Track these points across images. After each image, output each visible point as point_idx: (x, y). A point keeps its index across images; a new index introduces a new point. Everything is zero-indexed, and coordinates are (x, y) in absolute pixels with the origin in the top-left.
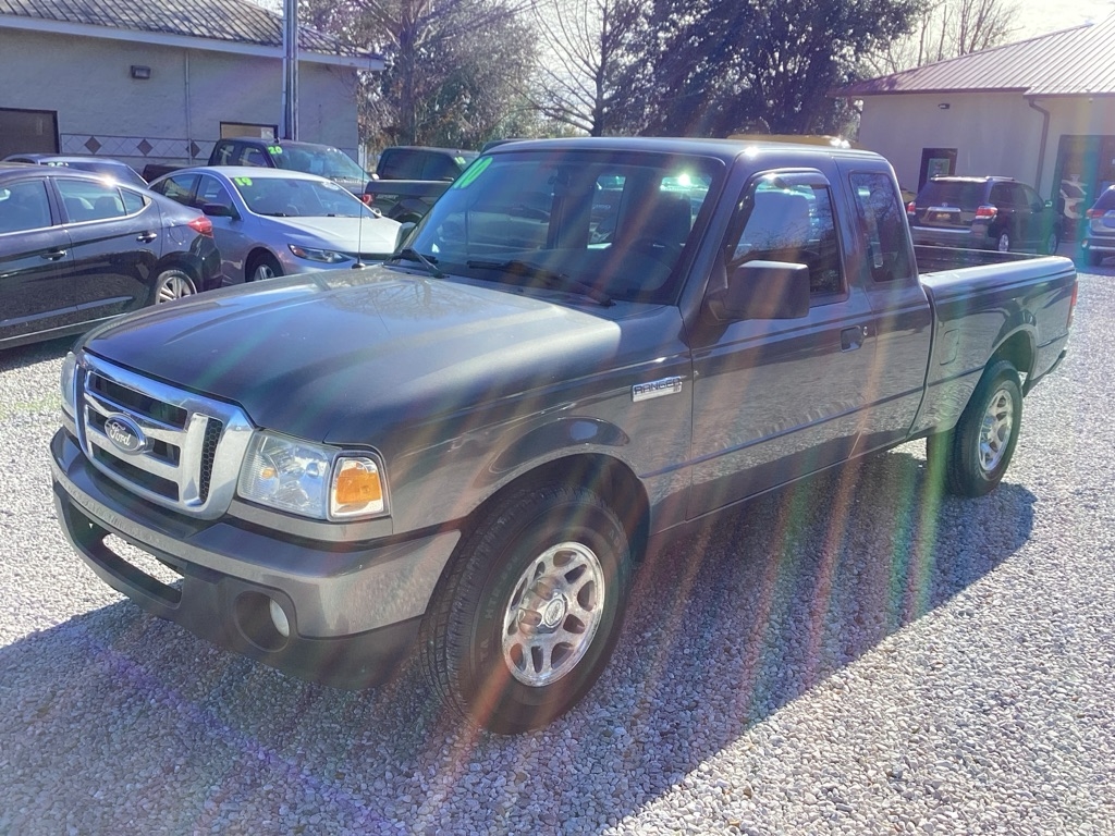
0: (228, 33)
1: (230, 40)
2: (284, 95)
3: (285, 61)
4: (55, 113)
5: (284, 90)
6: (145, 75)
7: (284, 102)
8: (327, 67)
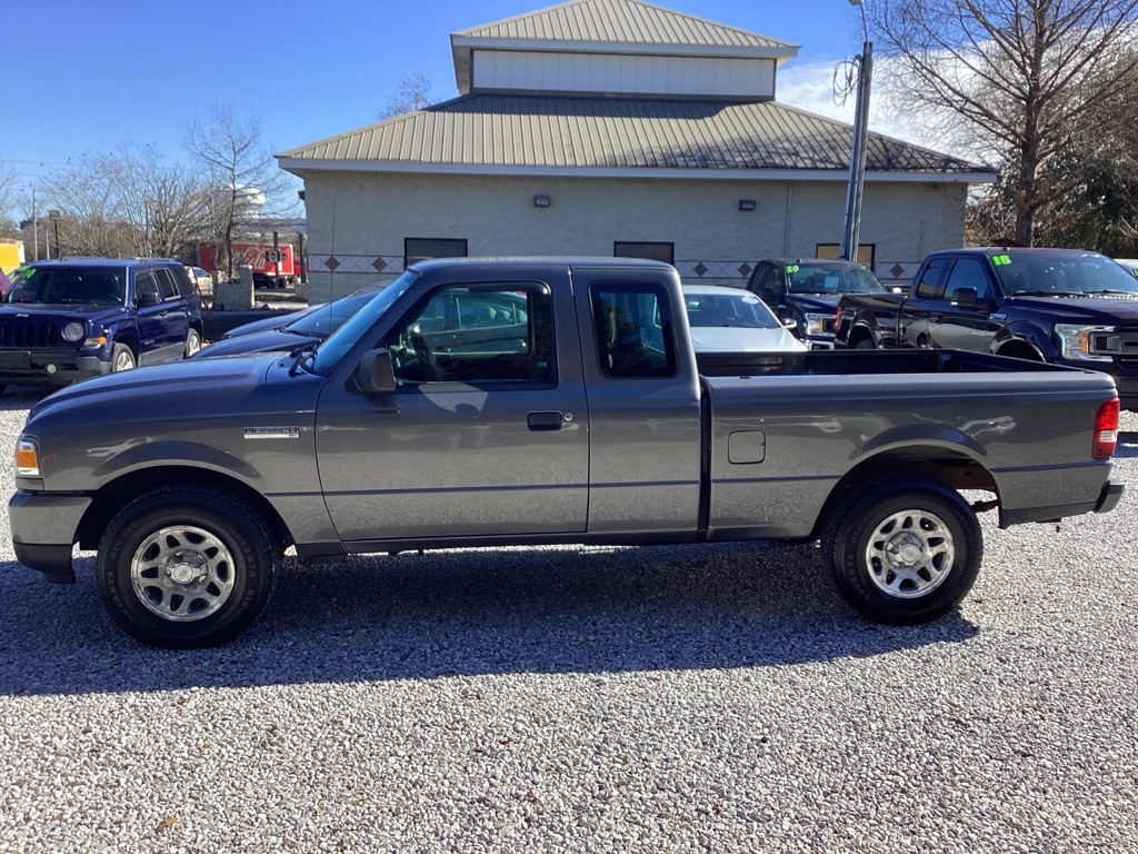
0: (832, 162)
1: (832, 169)
2: (846, 217)
3: (850, 185)
4: (672, 245)
5: (847, 212)
6: (751, 206)
7: (845, 224)
8: (935, 185)
